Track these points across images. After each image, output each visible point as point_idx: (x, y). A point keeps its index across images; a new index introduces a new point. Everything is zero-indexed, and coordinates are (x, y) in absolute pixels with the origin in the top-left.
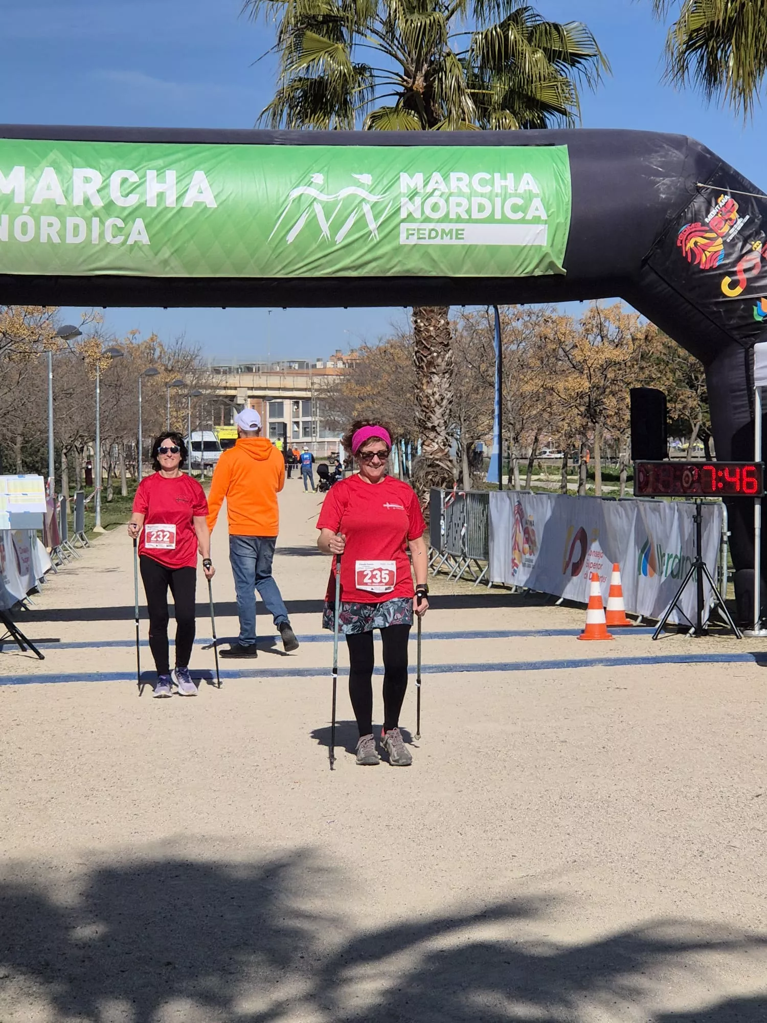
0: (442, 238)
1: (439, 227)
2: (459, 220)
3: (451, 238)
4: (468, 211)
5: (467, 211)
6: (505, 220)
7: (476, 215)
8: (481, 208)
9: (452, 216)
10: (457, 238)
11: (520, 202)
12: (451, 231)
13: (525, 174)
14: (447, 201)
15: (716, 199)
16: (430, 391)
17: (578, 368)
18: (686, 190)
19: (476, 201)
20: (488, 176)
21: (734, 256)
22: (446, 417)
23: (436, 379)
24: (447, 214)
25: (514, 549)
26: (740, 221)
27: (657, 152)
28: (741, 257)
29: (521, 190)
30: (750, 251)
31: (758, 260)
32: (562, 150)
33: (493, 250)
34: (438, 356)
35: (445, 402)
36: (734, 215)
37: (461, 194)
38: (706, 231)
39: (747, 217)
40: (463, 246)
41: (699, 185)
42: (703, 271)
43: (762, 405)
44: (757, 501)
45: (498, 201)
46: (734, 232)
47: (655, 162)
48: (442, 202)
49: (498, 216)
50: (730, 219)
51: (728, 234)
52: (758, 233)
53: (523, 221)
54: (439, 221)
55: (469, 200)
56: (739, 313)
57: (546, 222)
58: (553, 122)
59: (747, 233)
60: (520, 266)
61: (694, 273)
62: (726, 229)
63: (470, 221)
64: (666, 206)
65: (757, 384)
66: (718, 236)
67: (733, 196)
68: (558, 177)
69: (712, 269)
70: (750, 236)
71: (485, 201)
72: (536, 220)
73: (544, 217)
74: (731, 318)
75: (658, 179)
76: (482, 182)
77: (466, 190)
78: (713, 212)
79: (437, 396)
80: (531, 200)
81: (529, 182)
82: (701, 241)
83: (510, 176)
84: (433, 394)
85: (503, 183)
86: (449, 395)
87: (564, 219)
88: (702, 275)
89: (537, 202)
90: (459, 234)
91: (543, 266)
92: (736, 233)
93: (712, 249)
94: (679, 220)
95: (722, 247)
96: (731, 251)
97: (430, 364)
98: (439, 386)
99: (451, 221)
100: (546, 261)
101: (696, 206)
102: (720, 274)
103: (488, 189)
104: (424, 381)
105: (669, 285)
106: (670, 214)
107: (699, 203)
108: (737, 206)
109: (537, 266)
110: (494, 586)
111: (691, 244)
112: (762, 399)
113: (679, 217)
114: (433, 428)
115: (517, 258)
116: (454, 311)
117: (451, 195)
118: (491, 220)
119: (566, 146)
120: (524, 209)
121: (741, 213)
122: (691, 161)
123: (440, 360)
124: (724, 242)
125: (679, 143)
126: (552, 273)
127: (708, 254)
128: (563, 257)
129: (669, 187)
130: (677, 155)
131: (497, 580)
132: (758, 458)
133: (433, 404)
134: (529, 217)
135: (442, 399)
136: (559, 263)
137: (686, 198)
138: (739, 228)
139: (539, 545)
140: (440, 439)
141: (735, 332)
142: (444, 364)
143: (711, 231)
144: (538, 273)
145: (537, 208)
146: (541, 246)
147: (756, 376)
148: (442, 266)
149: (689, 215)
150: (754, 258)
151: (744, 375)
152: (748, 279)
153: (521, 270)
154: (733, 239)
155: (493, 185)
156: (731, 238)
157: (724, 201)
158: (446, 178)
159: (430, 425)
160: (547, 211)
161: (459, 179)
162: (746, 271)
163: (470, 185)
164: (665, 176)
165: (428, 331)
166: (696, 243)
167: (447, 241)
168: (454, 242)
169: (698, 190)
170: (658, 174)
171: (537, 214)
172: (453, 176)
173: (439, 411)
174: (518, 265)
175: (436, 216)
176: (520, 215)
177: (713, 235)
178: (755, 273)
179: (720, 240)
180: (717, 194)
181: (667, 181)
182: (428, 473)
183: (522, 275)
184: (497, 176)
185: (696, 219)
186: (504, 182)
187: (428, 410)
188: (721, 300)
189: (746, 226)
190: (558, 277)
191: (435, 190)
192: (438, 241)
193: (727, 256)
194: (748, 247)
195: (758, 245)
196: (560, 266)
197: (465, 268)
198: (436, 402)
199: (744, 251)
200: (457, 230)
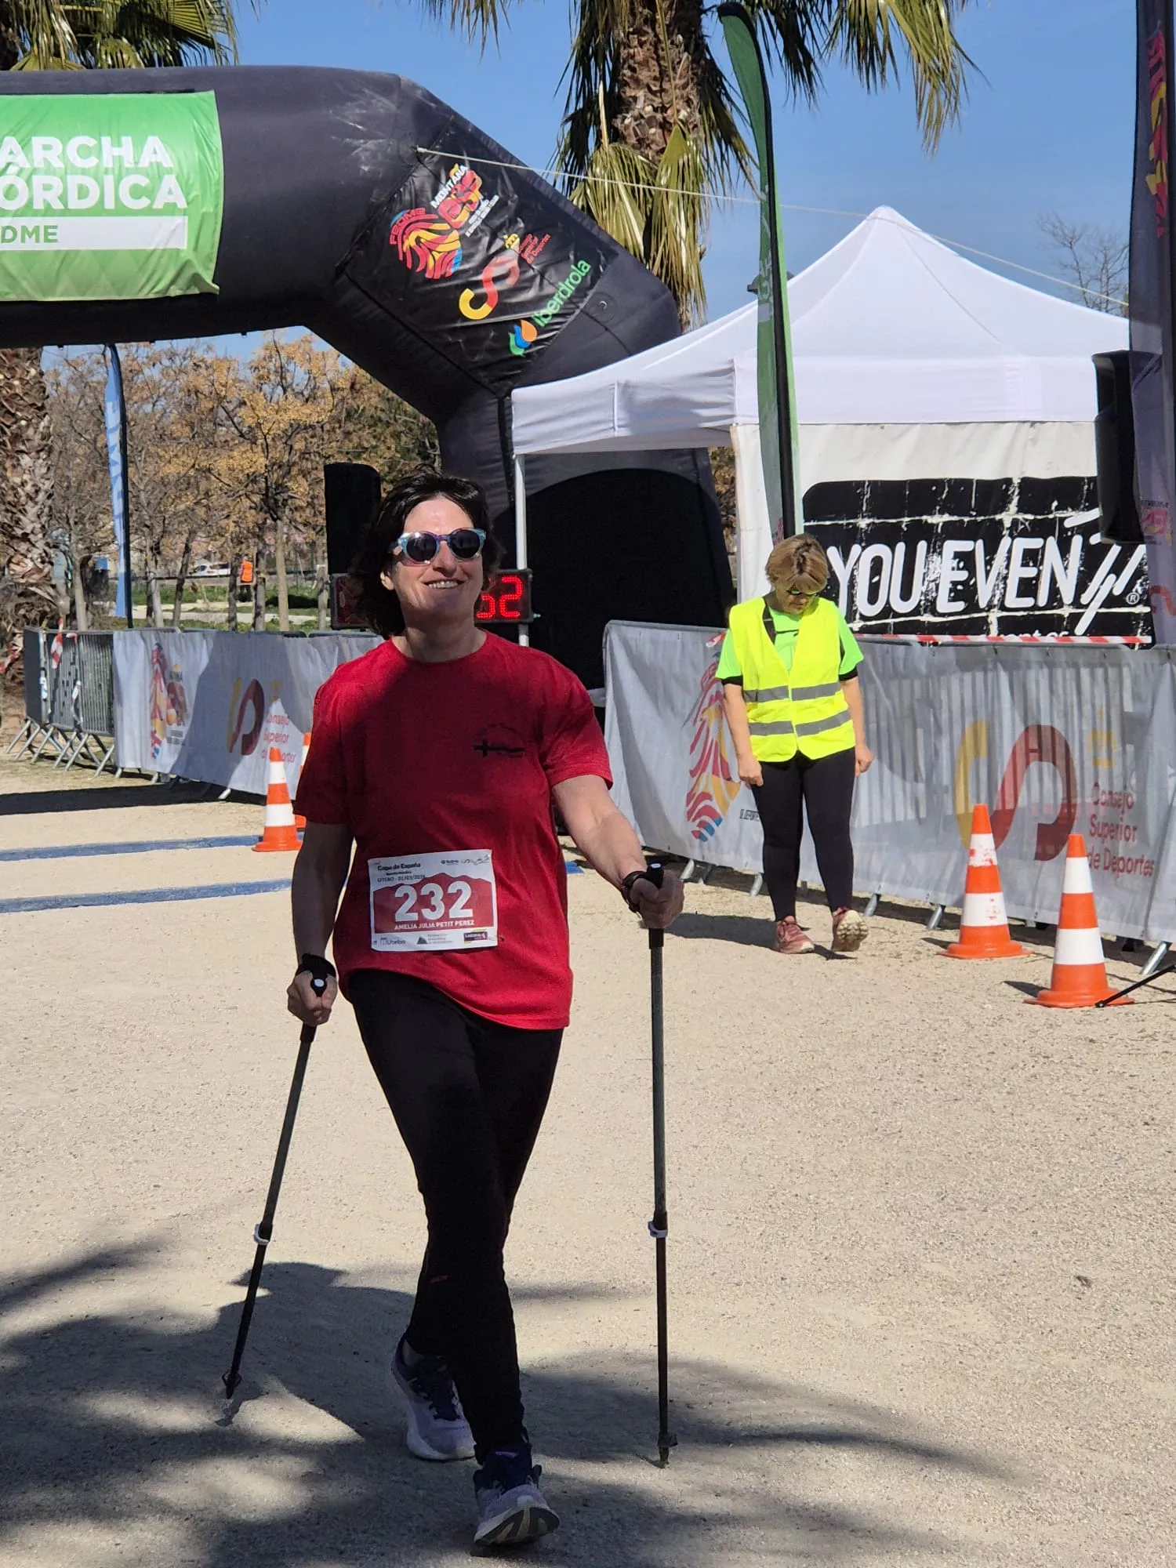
0: (23, 240)
1: (19, 223)
2: (48, 211)
3: (37, 241)
4: (63, 198)
5: (60, 198)
6: (121, 210)
7: (74, 203)
8: (83, 192)
9: (39, 205)
10: (47, 240)
11: (144, 182)
12: (36, 229)
13: (150, 138)
14: (29, 182)
15: (448, 169)
16: (18, 480)
17: (248, 436)
18: (400, 158)
19: (73, 181)
20: (91, 142)
21: (478, 258)
22: (44, 519)
23: (26, 460)
24: (30, 203)
25: (153, 717)
26: (484, 204)
27: (353, 100)
28: (488, 260)
29: (144, 163)
30: (503, 249)
31: (515, 263)
32: (207, 99)
33: (104, 257)
34: (28, 426)
35: (41, 497)
36: (476, 196)
37: (50, 171)
38: (433, 221)
39: (496, 198)
40: (57, 252)
41: (420, 150)
42: (431, 281)
43: (527, 483)
44: (523, 629)
45: (109, 180)
46: (475, 222)
47: (352, 115)
48: (21, 184)
49: (110, 204)
50: (471, 202)
51: (468, 225)
52: (512, 222)
53: (149, 211)
54: (18, 214)
55: (63, 179)
56: (488, 343)
57: (185, 212)
58: (193, 56)
59: (497, 222)
60: (148, 281)
61: (417, 285)
62: (463, 216)
63: (66, 212)
64: (371, 182)
65: (518, 451)
66: (453, 228)
67: (473, 166)
68: (202, 142)
69: (444, 278)
70: (500, 228)
71: (89, 182)
72: (170, 209)
73: (182, 204)
74: (474, 353)
75: (356, 142)
76: (84, 152)
77: (58, 164)
78: (443, 191)
79: (29, 488)
80: (160, 178)
81: (156, 151)
82: (426, 236)
83: (127, 140)
84: (23, 484)
85: (116, 151)
86: (47, 485)
87: (213, 206)
88: (429, 288)
89: (170, 182)
90: (49, 234)
91: (182, 282)
92: (479, 223)
93: (443, 248)
94: (392, 204)
95: (458, 245)
96: (472, 250)
97: (16, 438)
98: (32, 471)
99: (36, 213)
100: (188, 274)
101: (417, 182)
102: (457, 286)
103: (92, 162)
104: (8, 464)
105: (380, 306)
106: (377, 196)
107: (420, 177)
108: (479, 182)
109: (173, 282)
110: (125, 775)
111: (410, 241)
112: (526, 473)
113: (392, 200)
114: (25, 537)
115: (142, 269)
116: (50, 355)
117: (34, 171)
118: (98, 210)
119: (212, 93)
120: (150, 192)
121: (487, 192)
122: (407, 114)
123: (31, 431)
124: (462, 238)
125: (388, 86)
126: (196, 291)
127: (437, 256)
128: (213, 266)
129: (374, 155)
130: (384, 105)
131: (130, 765)
132: (522, 564)
133: (23, 499)
134: (158, 205)
135: (37, 492)
136: (208, 277)
137: (401, 172)
138: (484, 216)
139: (190, 710)
140: (35, 553)
141: (482, 374)
142: (38, 437)
143: (442, 220)
144: (175, 292)
145: (170, 191)
146: (178, 251)
147: (515, 438)
148: (24, 284)
149: (407, 197)
150: (508, 261)
151: (498, 438)
152: (500, 293)
153: (148, 288)
154: (475, 232)
155: (99, 156)
156: (471, 230)
157: (460, 174)
158: (25, 144)
159: (19, 532)
160: (187, 195)
161: (47, 147)
162: (496, 280)
163: (63, 155)
164: (367, 137)
165: (11, 387)
166: (418, 240)
167: (30, 245)
168: (42, 246)
169: (419, 158)
170: (356, 134)
171: (171, 199)
172: (37, 142)
173: (32, 510)
174: (144, 280)
175: (12, 205)
176: (144, 202)
177: (444, 227)
178: (510, 282)
179: (455, 234)
180: (449, 165)
181: (371, 144)
182: (18, 607)
183: (151, 296)
184: (106, 140)
185: (415, 204)
186: (119, 150)
187: (15, 508)
188: (459, 324)
189: (493, 212)
190: (206, 297)
191: (8, 164)
192: (17, 246)
193: (467, 258)
194: (498, 244)
195: (513, 241)
196: (209, 280)
197: (61, 288)
198: (29, 496)
199: (493, 250)
200: (46, 228)
